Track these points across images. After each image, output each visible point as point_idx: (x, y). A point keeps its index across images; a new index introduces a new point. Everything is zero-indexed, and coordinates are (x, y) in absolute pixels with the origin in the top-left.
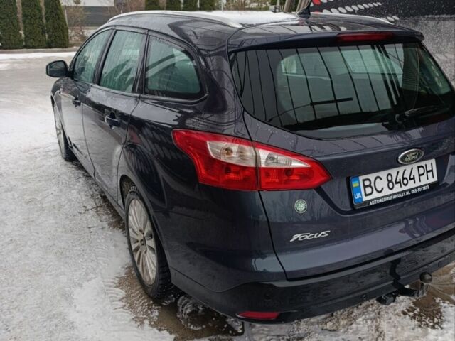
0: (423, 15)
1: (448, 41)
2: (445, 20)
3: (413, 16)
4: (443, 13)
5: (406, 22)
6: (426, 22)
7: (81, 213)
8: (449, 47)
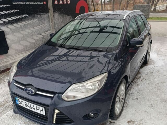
0: (36, 14)
1: (45, 20)
2: (42, 14)
3: (33, 14)
4: (41, 13)
5: (31, 16)
6: (37, 16)
7: (145, 79)
8: (45, 22)
